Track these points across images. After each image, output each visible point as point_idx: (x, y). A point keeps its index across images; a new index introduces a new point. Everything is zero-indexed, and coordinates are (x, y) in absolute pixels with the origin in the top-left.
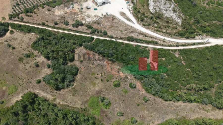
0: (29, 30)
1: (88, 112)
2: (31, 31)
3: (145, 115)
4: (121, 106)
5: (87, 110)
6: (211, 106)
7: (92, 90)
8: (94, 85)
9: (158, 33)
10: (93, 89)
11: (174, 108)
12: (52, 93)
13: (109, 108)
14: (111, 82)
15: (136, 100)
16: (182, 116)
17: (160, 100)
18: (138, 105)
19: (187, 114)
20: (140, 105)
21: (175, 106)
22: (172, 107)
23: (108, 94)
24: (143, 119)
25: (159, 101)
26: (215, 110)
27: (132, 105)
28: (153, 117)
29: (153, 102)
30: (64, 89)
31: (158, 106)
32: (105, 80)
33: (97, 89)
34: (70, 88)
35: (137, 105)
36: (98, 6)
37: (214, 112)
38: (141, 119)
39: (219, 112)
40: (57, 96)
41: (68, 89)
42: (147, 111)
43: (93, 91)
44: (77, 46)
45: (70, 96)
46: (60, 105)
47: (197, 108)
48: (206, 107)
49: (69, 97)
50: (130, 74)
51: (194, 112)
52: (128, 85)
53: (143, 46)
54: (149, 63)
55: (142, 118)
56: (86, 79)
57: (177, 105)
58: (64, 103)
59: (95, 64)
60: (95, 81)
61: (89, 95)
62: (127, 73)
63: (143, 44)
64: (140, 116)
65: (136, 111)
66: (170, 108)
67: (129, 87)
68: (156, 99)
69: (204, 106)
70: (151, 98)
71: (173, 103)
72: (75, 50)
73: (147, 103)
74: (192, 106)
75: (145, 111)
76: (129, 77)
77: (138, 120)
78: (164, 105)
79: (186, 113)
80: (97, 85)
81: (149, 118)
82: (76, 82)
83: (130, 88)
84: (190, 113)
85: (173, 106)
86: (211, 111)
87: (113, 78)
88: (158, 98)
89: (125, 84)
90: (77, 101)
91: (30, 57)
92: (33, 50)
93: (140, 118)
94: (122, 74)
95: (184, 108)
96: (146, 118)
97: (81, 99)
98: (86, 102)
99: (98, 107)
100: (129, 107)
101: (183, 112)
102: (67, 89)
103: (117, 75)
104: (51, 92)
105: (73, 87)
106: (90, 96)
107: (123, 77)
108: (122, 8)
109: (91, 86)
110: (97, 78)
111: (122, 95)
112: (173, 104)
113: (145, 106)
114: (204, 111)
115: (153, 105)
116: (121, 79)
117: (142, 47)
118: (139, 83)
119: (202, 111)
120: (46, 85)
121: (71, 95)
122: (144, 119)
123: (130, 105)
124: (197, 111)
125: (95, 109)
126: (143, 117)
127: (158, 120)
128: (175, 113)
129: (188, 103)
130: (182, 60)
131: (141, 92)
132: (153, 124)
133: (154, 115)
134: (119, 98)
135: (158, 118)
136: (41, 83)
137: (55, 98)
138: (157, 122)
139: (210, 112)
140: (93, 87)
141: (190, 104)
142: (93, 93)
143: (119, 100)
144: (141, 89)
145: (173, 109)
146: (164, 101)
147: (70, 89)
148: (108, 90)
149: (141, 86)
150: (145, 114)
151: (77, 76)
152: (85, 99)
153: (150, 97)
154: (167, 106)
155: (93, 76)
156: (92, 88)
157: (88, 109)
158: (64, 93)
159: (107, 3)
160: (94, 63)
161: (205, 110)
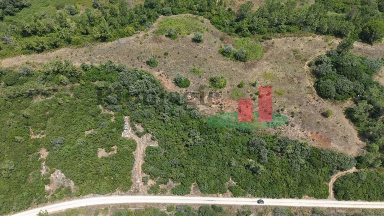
18: (166, 54)
20: (162, 55)
29: (137, 62)
34: (311, 59)
35: (170, 54)
45: (302, 49)
52: (191, 83)
53: (163, 192)
54: (144, 133)
59: (287, 116)
63: (164, 204)
67: (189, 79)
70: (141, 66)
82: (307, 72)
87: (230, 93)
89: (198, 84)
102: (316, 57)
103: (222, 100)
115: (138, 57)
117: (169, 191)
118: (169, 88)
130: (43, 164)
131: (163, 74)
144: (162, 79)
149: (163, 84)
153: (143, 69)
160: (292, 117)
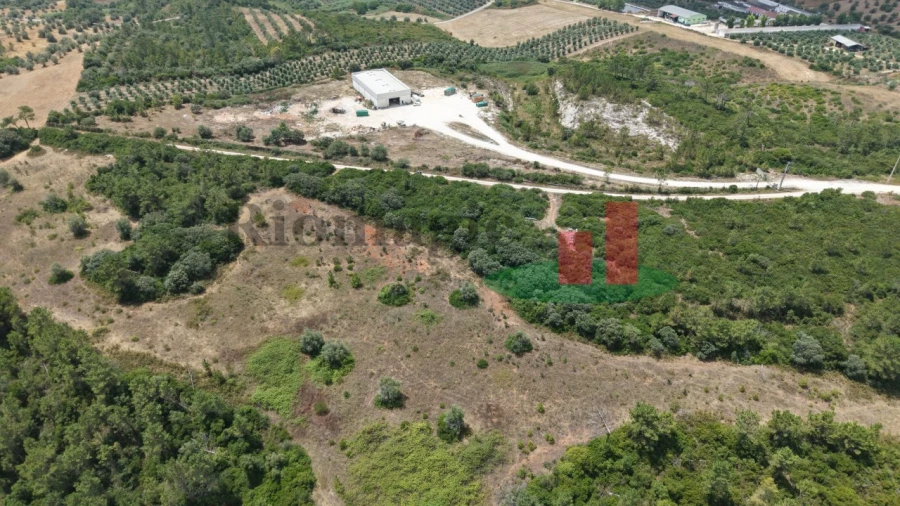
0: (100, 144)
1: (237, 392)
2: (107, 149)
3: (509, 404)
4: (399, 368)
5: (233, 384)
6: (841, 380)
7: (282, 315)
8: (295, 298)
9: (587, 164)
10: (287, 310)
11: (655, 380)
12: (98, 315)
13: (340, 382)
14: (374, 289)
15: (475, 347)
16: (700, 413)
17: (589, 349)
18: (483, 365)
19: (723, 404)
20: (492, 364)
21: (659, 372)
22: (646, 376)
23: (351, 330)
24: (499, 423)
25: (583, 352)
26: (869, 398)
27: (453, 364)
28: (551, 417)
29: (554, 356)
30: (159, 302)
31: (578, 373)
32: (348, 285)
33: (305, 311)
34: (187, 300)
35: (473, 365)
36: (375, 109)
37: (864, 404)
38: (492, 422)
39: (891, 408)
40: (116, 323)
41: (176, 302)
42: (523, 390)
43: (285, 320)
44: (263, 185)
45: (177, 325)
46: (115, 354)
47: (775, 386)
48: (815, 383)
49: (171, 329)
50: (461, 265)
51: (757, 399)
52: (446, 298)
53: (524, 190)
54: (544, 231)
55: (495, 420)
56: (264, 276)
57: (669, 368)
58: (137, 348)
60: (303, 285)
61: (264, 330)
62: (448, 263)
63: (525, 184)
64: (489, 412)
65: (468, 388)
66: (637, 379)
67: (449, 305)
68: (569, 344)
69: (808, 378)
70: (544, 343)
71: (652, 361)
72: (250, 195)
73: (523, 360)
74: (748, 377)
75: (515, 392)
76: (453, 274)
77: (476, 425)
78: (606, 367)
79: (716, 402)
80: (309, 299)
81: (534, 419)
82: (218, 283)
83: (454, 308)
84: (736, 400)
85: (650, 372)
86: (846, 401)
87: (384, 276)
88: (578, 343)
89: (434, 296)
90: (200, 348)
91: (68, 209)
92: (88, 193)
93: (486, 417)
94: (426, 265)
95: (707, 383)
96: (516, 419)
97: (221, 340)
98: (240, 355)
99: (289, 376)
100: (439, 375)
101: (703, 394)
102: (170, 303)
103: (404, 268)
104: (98, 309)
105: (201, 297)
106: (266, 336)
107: (427, 274)
108: (460, 116)
109: (282, 301)
110: (314, 277)
111: (414, 331)
112: (648, 364)
113: (515, 370)
114: (812, 398)
115: (551, 369)
116: (419, 280)
118: (493, 293)
119: (798, 398)
120: (86, 287)
121: (179, 322)
122: (504, 422)
123: (446, 365)
124: (772, 398)
125: (277, 385)
126: (500, 416)
127: (578, 430)
128: (662, 399)
129: (724, 365)
130: (687, 226)
131: (500, 320)
132: (551, 447)
133: (555, 408)
134: (396, 342)
135: (577, 421)
136: (70, 284)
137: (106, 331)
138: (570, 436)
139: (843, 406)
140: (288, 303)
141: (734, 369)
142: (283, 326)
143: (396, 348)
144: (502, 310)
145: (651, 385)
146: (608, 356)
147: (185, 302)
148: (354, 316)
149: (502, 301)
150: (513, 403)
151: (231, 265)
152: (241, 345)
153: (540, 336)
154: (619, 372)
155: (296, 269)
156: (283, 308)
157: (239, 383)
158: (152, 313)
159: (407, 104)
161: (816, 396)
